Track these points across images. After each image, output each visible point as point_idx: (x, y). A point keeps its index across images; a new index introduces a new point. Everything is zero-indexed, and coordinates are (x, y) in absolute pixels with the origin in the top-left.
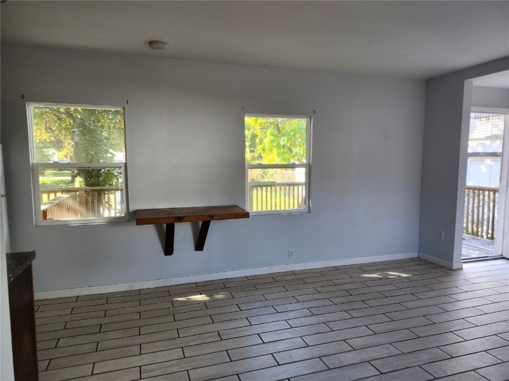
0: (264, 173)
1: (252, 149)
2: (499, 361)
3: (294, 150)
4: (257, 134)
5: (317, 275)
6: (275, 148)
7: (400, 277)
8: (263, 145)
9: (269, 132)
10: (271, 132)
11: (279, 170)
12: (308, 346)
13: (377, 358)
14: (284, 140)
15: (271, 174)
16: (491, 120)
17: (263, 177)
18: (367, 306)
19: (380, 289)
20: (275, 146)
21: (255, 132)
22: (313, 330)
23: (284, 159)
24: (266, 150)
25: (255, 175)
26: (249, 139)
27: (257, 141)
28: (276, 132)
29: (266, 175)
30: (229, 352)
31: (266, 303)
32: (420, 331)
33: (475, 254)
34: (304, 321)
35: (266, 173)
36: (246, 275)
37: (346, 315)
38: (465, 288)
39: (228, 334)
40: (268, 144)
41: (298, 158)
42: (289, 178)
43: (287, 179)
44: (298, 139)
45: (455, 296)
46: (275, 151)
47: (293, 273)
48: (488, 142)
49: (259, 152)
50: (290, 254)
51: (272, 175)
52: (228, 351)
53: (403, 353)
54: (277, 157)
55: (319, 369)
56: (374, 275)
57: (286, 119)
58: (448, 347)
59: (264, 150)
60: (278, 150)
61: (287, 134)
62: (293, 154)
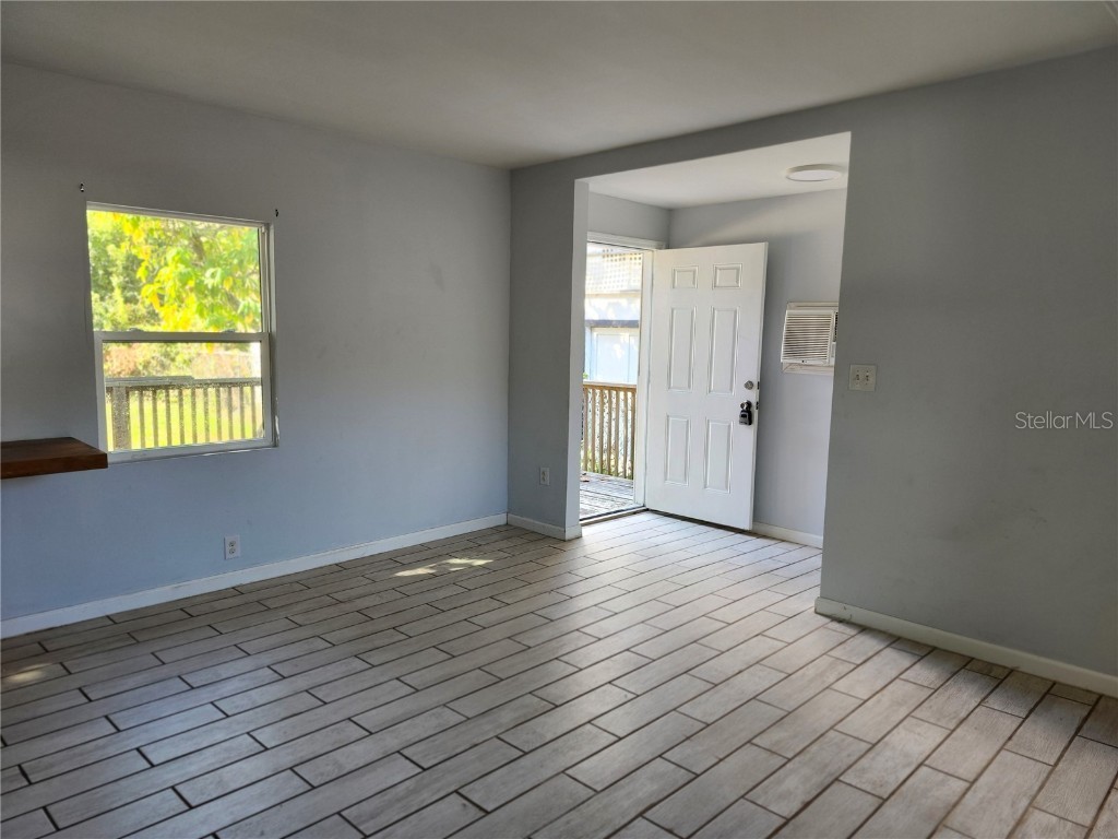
0: (167, 355)
1: (129, 294)
2: (630, 696)
3: (240, 300)
4: (141, 257)
5: (297, 587)
6: (193, 296)
7: (471, 566)
8: (157, 285)
9: (172, 253)
10: (178, 253)
11: (204, 348)
12: (266, 749)
13: (417, 739)
14: (213, 276)
15: (187, 357)
16: (628, 261)
17: (163, 366)
18: (404, 637)
19: (430, 597)
20: (191, 290)
21: (134, 251)
22: (280, 710)
23: (216, 323)
24: (166, 299)
25: (141, 360)
26: (120, 269)
27: (141, 273)
28: (192, 256)
29: (173, 360)
30: (50, 809)
31: (165, 671)
32: (500, 669)
33: (604, 507)
34: (258, 696)
35: (172, 355)
36: (108, 613)
37: (358, 664)
38: (583, 572)
39: (52, 766)
40: (171, 283)
41: (254, 321)
42: (233, 368)
43: (230, 370)
44: (250, 274)
45: (567, 591)
46: (192, 300)
47: (237, 591)
48: (624, 302)
49: (147, 302)
50: (228, 548)
51: (189, 362)
52: (48, 808)
53: (469, 719)
54: (197, 316)
55: (290, 792)
56: (421, 571)
57: (218, 225)
58: (551, 689)
59: (161, 297)
60: (198, 299)
61: (222, 262)
62: (239, 311)
